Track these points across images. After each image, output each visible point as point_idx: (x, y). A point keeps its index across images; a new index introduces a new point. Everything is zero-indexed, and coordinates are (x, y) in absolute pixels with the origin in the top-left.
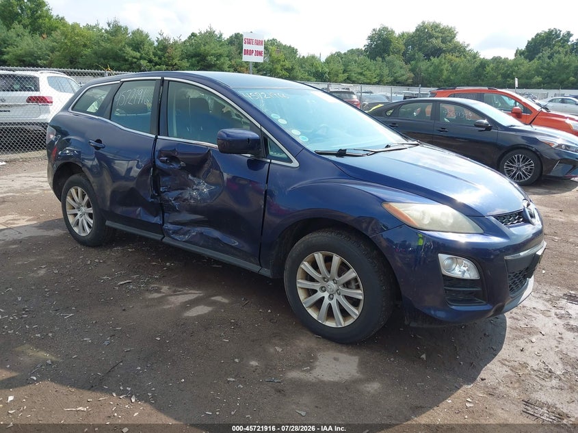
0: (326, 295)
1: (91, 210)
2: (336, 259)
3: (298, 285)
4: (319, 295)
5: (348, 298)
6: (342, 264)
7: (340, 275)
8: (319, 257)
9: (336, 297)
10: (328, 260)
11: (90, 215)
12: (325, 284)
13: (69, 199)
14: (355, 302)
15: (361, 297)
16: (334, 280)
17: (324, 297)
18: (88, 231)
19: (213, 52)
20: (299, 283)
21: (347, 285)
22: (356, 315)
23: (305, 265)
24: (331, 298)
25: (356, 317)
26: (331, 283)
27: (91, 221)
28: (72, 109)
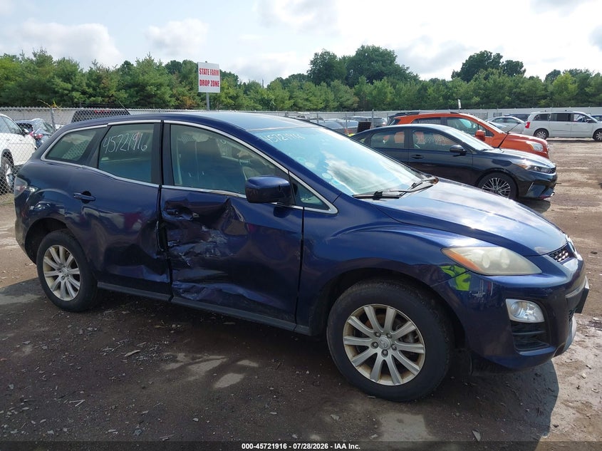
0: (379, 351)
1: (77, 271)
2: (391, 312)
3: (345, 343)
4: (371, 352)
5: (405, 353)
6: (398, 317)
7: (394, 329)
8: (369, 310)
9: (391, 352)
10: (380, 313)
11: (76, 277)
12: (378, 340)
13: (46, 260)
14: (414, 357)
15: (422, 351)
16: (387, 335)
17: (376, 354)
18: (74, 294)
19: (153, 81)
20: (346, 340)
21: (404, 339)
22: (417, 370)
23: (352, 320)
24: (385, 354)
25: (416, 373)
26: (384, 338)
27: (78, 284)
28: (47, 157)
